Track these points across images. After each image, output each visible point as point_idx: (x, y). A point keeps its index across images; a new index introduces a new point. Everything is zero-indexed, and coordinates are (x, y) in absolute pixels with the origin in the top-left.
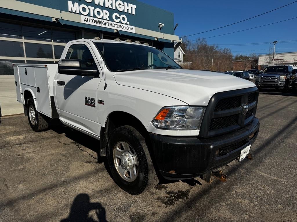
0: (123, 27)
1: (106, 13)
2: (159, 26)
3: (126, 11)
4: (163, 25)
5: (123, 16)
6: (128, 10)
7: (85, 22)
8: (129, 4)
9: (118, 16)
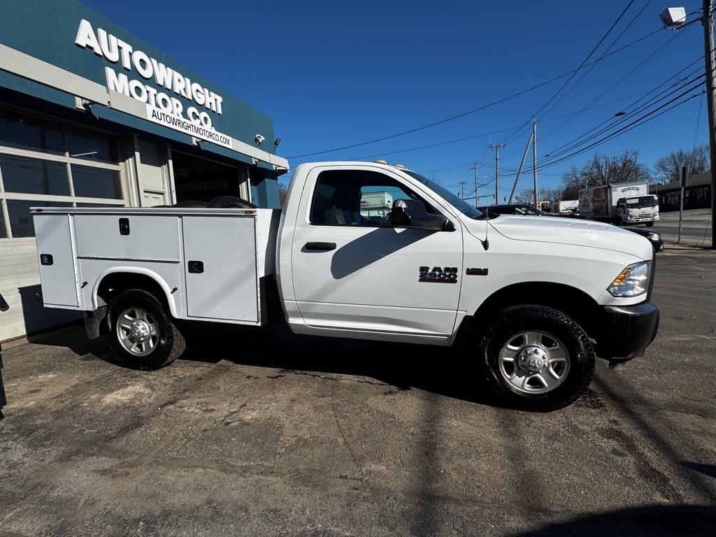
0: (214, 136)
1: (177, 105)
2: (257, 140)
3: (208, 106)
4: (264, 139)
5: (204, 114)
6: (211, 103)
7: (154, 120)
8: (212, 94)
9: (197, 113)
